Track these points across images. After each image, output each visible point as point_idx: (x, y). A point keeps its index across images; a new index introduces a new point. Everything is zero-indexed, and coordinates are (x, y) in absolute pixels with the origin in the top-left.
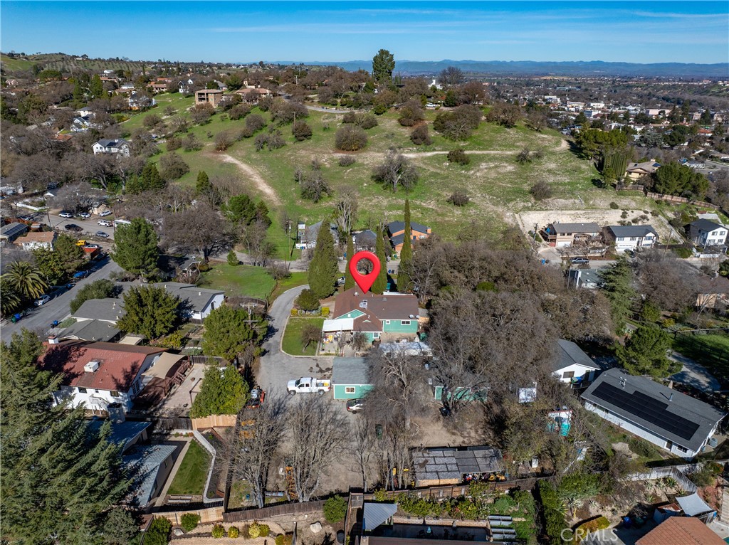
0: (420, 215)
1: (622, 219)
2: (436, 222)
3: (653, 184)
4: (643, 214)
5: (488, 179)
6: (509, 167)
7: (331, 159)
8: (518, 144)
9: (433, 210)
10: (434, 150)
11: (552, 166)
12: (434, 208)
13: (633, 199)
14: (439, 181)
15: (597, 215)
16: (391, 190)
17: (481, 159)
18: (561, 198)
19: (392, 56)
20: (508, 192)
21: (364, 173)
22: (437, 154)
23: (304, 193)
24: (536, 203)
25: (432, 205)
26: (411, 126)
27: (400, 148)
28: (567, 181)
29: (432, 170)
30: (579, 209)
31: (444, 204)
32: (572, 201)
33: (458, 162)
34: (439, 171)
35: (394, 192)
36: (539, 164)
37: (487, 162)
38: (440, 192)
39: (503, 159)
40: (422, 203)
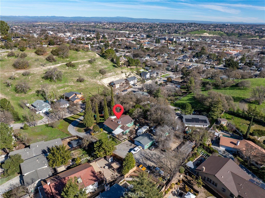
0: (71, 89)
1: (126, 76)
2: (78, 90)
3: (129, 64)
4: (130, 73)
5: (85, 71)
6: (88, 66)
7: (16, 74)
10: (59, 63)
11: (100, 63)
12: (74, 85)
13: (125, 69)
14: (69, 74)
15: (120, 76)
16: (54, 82)
17: (78, 64)
18: (108, 73)
20: (94, 74)
21: (37, 77)
22: (61, 65)
24: (103, 76)
25: (72, 84)
26: (42, 55)
27: (45, 64)
28: (107, 67)
29: (64, 71)
30: (115, 75)
31: (77, 83)
32: (112, 73)
33: (71, 66)
34: (66, 71)
35: (55, 82)
36: (96, 63)
37: (80, 65)
38: (72, 79)
39: (85, 63)
40: (69, 84)
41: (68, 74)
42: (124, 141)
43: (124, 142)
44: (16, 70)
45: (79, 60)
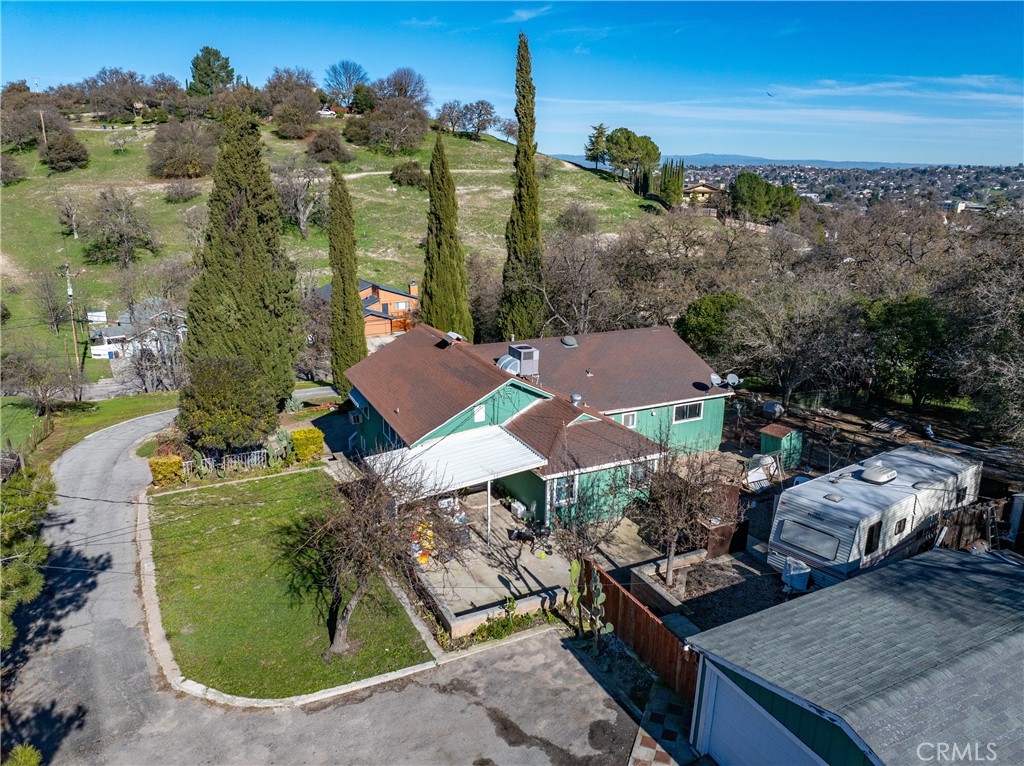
3: (731, 204)
5: (478, 209)
6: (504, 192)
7: (143, 194)
8: (502, 160)
9: (396, 263)
10: (360, 170)
11: (572, 189)
12: (396, 259)
18: (608, 232)
19: (227, 59)
22: (368, 176)
23: (88, 253)
25: (390, 255)
26: (300, 138)
28: (605, 208)
29: (369, 199)
31: (415, 253)
33: (412, 185)
34: (383, 201)
35: (304, 238)
36: (551, 186)
37: (464, 185)
38: (398, 234)
39: (488, 180)
40: (369, 254)
41: (385, 213)
42: (494, 631)
43: (477, 650)
44: (152, 183)
45: (467, 168)
